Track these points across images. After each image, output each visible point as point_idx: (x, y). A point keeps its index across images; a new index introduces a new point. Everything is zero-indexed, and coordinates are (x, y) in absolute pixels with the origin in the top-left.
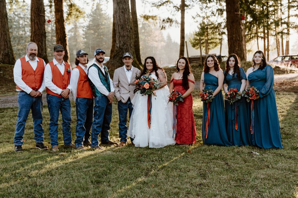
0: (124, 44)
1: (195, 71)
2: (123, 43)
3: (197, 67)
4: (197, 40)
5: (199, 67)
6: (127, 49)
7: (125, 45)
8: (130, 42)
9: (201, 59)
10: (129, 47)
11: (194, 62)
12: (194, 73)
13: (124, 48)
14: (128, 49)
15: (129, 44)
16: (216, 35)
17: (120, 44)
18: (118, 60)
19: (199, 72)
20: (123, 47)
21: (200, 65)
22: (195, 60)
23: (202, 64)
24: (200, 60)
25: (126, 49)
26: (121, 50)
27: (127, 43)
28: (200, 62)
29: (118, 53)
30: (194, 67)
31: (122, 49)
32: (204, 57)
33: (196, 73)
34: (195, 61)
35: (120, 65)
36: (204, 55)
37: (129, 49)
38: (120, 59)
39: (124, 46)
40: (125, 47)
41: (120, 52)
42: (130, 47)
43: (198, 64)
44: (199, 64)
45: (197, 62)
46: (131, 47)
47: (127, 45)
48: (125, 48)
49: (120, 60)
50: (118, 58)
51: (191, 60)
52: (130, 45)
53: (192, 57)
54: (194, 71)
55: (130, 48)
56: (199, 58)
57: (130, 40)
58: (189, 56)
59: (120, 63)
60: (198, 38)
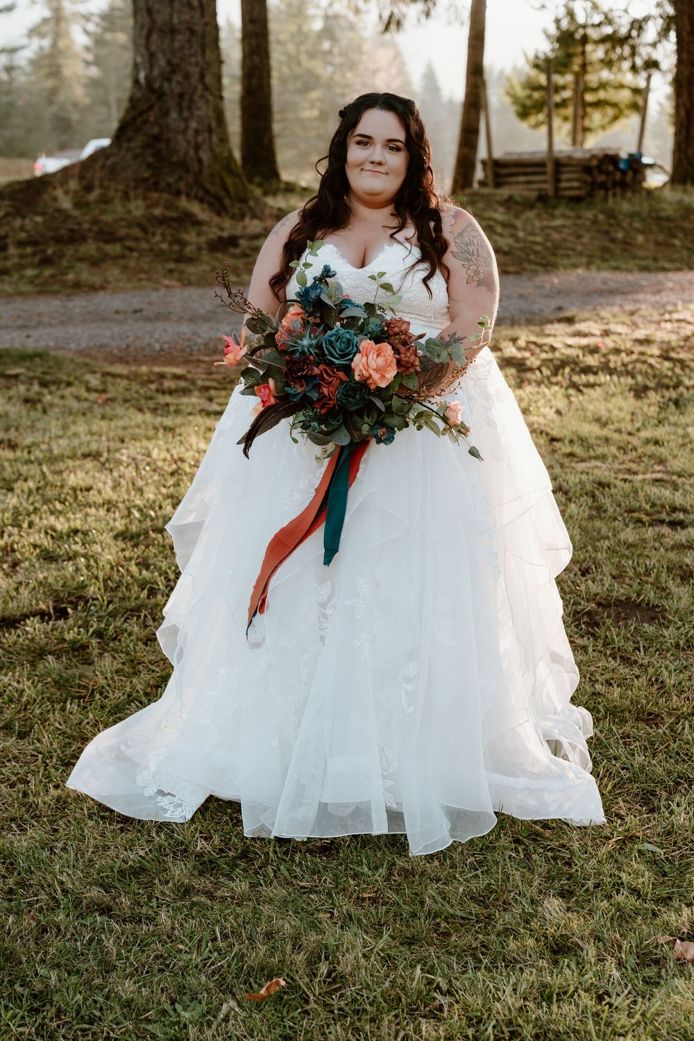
0: (173, 68)
1: (518, 223)
2: (169, 63)
3: (528, 205)
4: (538, 88)
5: (539, 205)
6: (187, 98)
7: (177, 77)
8: (199, 58)
9: (550, 168)
10: (195, 89)
11: (517, 183)
12: (512, 231)
13: (172, 90)
14: (193, 94)
15: (195, 71)
16: (620, 70)
17: (151, 68)
18: (138, 151)
19: (537, 231)
20: (166, 85)
21: (542, 198)
22: (522, 170)
23: (551, 192)
24: (544, 173)
25: (181, 95)
26: (159, 99)
27: (188, 68)
28: (544, 182)
29: (140, 114)
30: (517, 203)
31: (160, 95)
32: (564, 161)
33: (521, 234)
34: (522, 179)
35: (147, 175)
36: (561, 152)
37: (196, 98)
38: (146, 146)
39: (169, 80)
40: (174, 85)
41: (151, 108)
42: (200, 87)
43: (534, 195)
44: (540, 190)
45: (529, 182)
46: (206, 88)
47: (187, 76)
48: (177, 89)
49: (149, 151)
50: (138, 141)
51: (504, 171)
52: (202, 77)
53: (508, 157)
54: (512, 226)
55: (199, 92)
56: (541, 164)
57: (203, 52)
58: (498, 154)
59: (149, 166)
60: (543, 79)
